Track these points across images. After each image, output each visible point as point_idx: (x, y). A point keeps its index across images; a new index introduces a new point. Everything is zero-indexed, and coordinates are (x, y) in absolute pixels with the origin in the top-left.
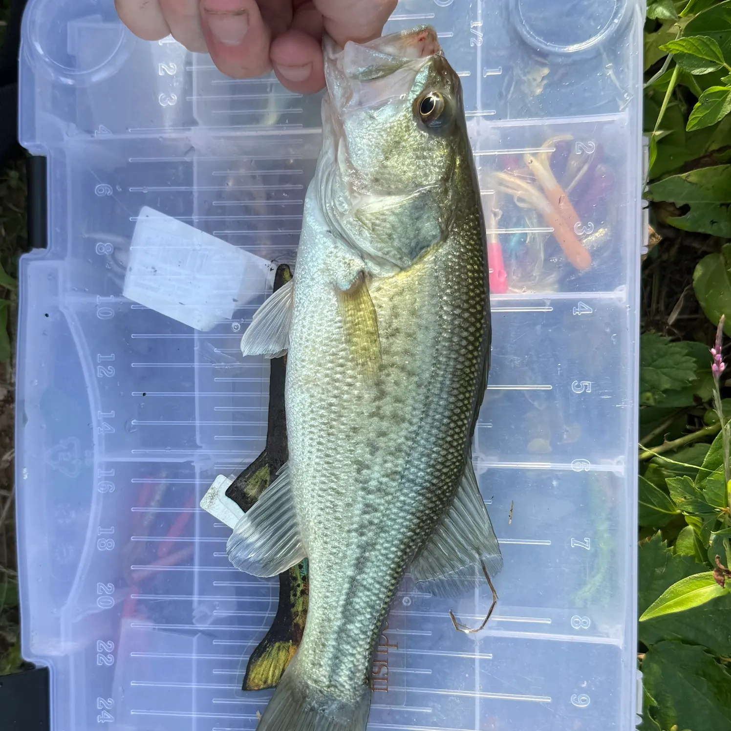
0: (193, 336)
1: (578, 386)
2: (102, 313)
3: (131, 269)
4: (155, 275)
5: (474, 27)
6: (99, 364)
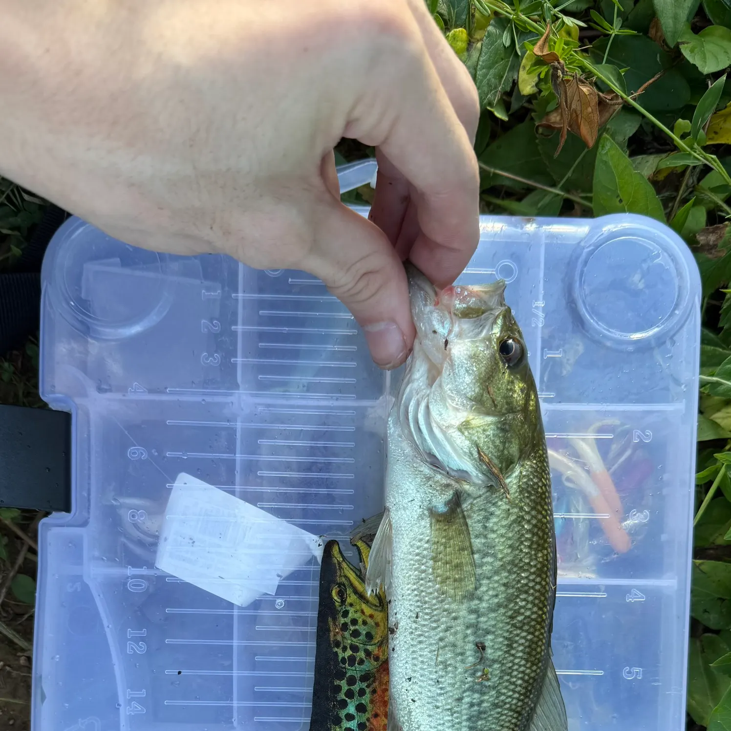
0: (233, 612)
1: (629, 672)
2: (132, 585)
3: (166, 539)
4: (193, 546)
5: (535, 306)
6: (129, 640)
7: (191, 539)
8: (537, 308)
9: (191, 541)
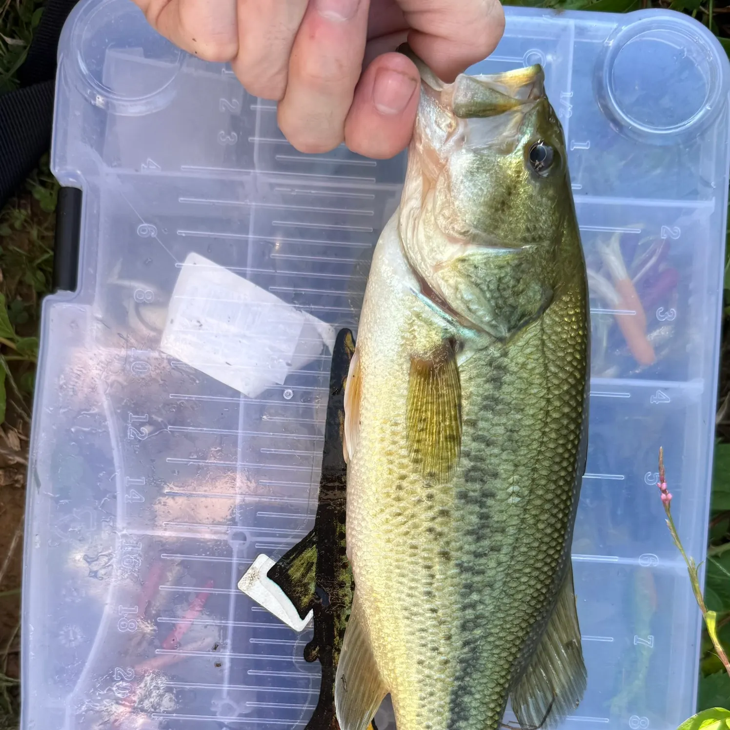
0: (239, 401)
1: (652, 478)
2: (136, 368)
3: (172, 321)
4: (200, 329)
5: (564, 97)
6: (130, 425)
7: (198, 322)
8: (565, 99)
9: (198, 324)
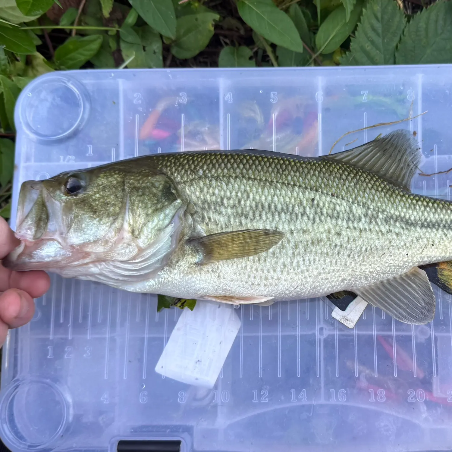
4: (201, 362)
6: (260, 401)
7: (196, 363)
9: (198, 362)
